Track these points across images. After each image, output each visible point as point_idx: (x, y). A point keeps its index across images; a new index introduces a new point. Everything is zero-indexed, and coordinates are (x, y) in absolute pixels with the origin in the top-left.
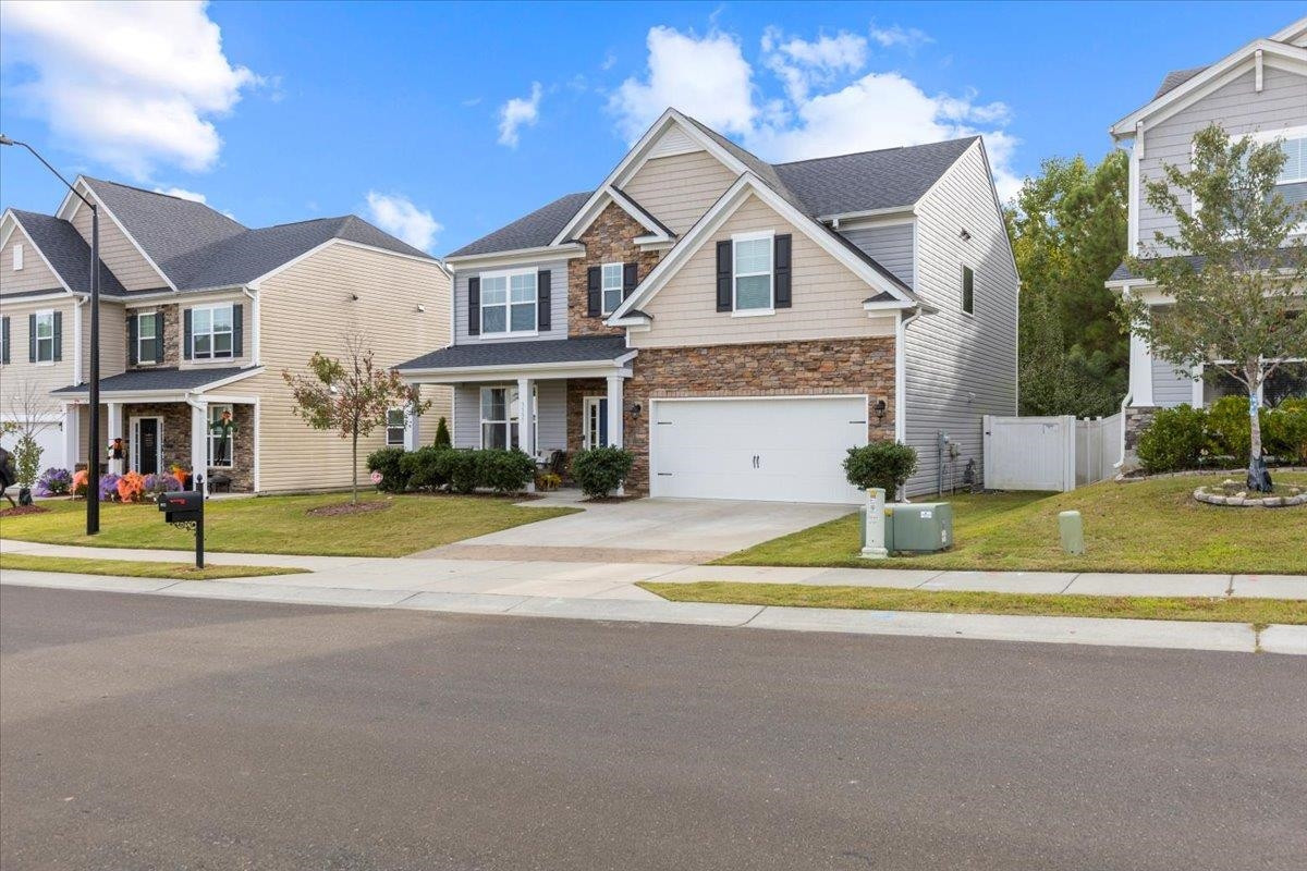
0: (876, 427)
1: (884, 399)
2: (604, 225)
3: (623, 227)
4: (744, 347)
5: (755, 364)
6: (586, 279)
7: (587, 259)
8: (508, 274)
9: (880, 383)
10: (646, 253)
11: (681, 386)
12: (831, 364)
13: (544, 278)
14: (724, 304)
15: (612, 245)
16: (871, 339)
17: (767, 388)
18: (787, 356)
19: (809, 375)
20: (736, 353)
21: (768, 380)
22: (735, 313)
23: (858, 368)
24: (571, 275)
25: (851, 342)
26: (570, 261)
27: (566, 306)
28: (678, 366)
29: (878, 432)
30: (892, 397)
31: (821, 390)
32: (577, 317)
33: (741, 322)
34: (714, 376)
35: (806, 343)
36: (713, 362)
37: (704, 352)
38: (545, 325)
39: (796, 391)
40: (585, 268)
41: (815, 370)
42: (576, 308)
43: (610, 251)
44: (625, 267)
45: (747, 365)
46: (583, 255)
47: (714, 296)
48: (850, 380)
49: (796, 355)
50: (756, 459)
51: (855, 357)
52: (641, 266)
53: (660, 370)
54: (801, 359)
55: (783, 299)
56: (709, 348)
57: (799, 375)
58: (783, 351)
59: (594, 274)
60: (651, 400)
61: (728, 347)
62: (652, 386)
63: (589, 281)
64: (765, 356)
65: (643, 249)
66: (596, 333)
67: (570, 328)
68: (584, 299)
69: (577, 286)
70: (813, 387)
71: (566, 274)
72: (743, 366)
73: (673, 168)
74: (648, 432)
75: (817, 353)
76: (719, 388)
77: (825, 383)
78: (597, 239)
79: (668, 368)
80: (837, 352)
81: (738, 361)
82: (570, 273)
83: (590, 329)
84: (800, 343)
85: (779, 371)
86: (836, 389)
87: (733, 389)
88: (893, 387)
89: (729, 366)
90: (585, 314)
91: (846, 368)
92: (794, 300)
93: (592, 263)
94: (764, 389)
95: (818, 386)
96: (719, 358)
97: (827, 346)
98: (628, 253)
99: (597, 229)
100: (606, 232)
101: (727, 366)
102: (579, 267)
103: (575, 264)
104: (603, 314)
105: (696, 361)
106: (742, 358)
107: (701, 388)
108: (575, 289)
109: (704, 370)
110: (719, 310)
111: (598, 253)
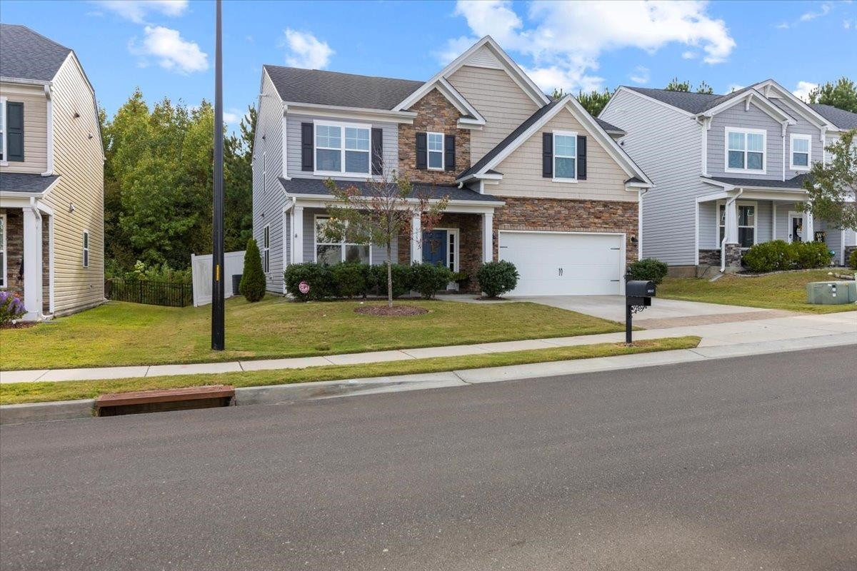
0: (630, 251)
1: (634, 236)
2: (428, 103)
3: (443, 108)
4: (560, 201)
5: (567, 212)
6: (415, 140)
7: (414, 126)
8: (343, 125)
9: (631, 228)
10: (462, 130)
11: (520, 222)
12: (608, 215)
13: (377, 135)
14: (547, 173)
15: (436, 119)
16: (629, 203)
17: (574, 227)
18: (584, 208)
19: (596, 220)
20: (555, 204)
21: (574, 222)
22: (555, 179)
23: (621, 218)
24: (401, 135)
25: (618, 203)
26: (400, 126)
27: (397, 158)
28: (519, 210)
29: (630, 254)
30: (637, 235)
31: (602, 230)
32: (407, 167)
33: (558, 185)
34: (542, 217)
35: (595, 202)
36: (542, 209)
37: (536, 202)
38: (378, 170)
39: (589, 230)
40: (413, 132)
41: (600, 218)
42: (406, 161)
43: (433, 123)
44: (447, 137)
45: (563, 212)
46: (412, 122)
47: (541, 167)
48: (617, 225)
49: (589, 208)
50: (561, 270)
51: (620, 212)
52: (457, 138)
53: (507, 211)
54: (592, 211)
55: (582, 175)
56: (539, 199)
57: (591, 220)
58: (582, 205)
59: (421, 138)
60: (499, 231)
61: (551, 200)
62: (500, 222)
63: (417, 143)
64: (572, 207)
65: (458, 127)
66: (422, 181)
67: (400, 175)
68: (413, 155)
69: (406, 144)
70: (598, 227)
71: (397, 134)
72: (559, 212)
73: (480, 76)
74: (497, 253)
75: (601, 208)
76: (545, 225)
77: (605, 226)
78: (423, 112)
79: (512, 211)
80: (611, 208)
81: (555, 209)
82: (399, 134)
83: (419, 178)
84: (592, 202)
85: (579, 217)
86: (610, 230)
87: (553, 226)
88: (637, 230)
89: (551, 212)
90: (413, 166)
91: (616, 218)
92: (588, 175)
93: (418, 130)
94: (571, 227)
95: (602, 227)
96: (545, 206)
97: (606, 204)
98: (448, 127)
99: (423, 106)
100: (430, 109)
101: (550, 212)
102: (407, 130)
103: (403, 127)
104: (429, 168)
105: (530, 208)
106: (559, 209)
107: (534, 225)
108: (404, 147)
109: (536, 214)
110: (544, 176)
111: (424, 123)
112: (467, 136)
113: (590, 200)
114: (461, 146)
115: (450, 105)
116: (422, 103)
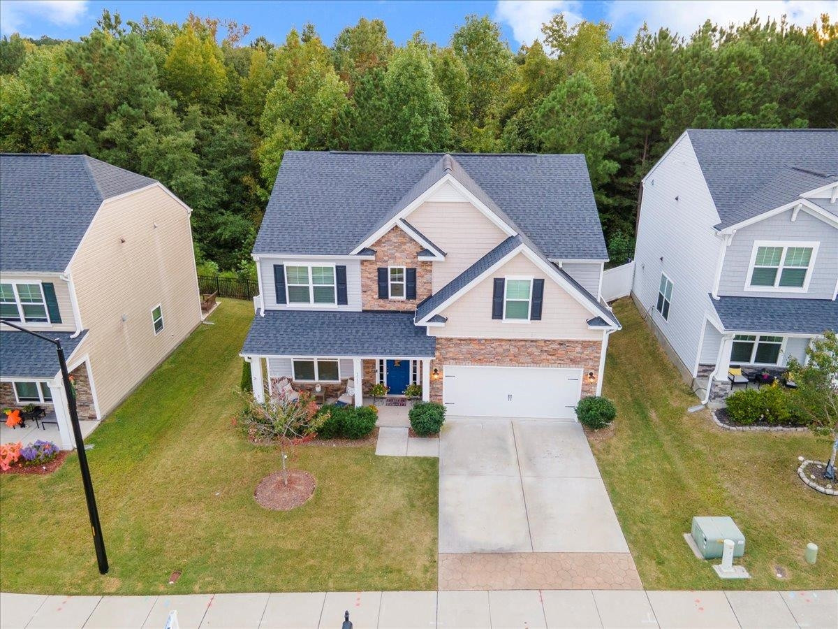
0: (587, 385)
1: (593, 371)
2: (389, 240)
3: (405, 244)
4: (509, 340)
5: (517, 350)
6: (377, 274)
7: (376, 261)
8: (310, 265)
9: (591, 364)
10: (423, 262)
11: (465, 359)
12: (563, 352)
13: (341, 271)
14: (497, 313)
15: (397, 254)
16: (588, 341)
17: (523, 363)
18: (537, 347)
19: (550, 357)
20: (504, 343)
21: (524, 359)
22: (505, 320)
23: (579, 355)
24: (363, 271)
25: (577, 342)
26: (363, 262)
27: (360, 290)
28: (464, 348)
29: (587, 388)
30: (597, 370)
31: (556, 365)
32: (369, 298)
33: (508, 326)
34: (489, 355)
35: (549, 341)
36: (489, 347)
37: (483, 342)
38: (343, 299)
39: (541, 365)
40: (375, 267)
41: (553, 355)
42: (368, 293)
43: (395, 258)
44: (408, 269)
45: (511, 350)
46: (374, 259)
47: (491, 310)
48: (573, 361)
49: (542, 346)
50: (510, 396)
51: (578, 350)
52: (418, 270)
53: (452, 350)
54: (546, 349)
55: (537, 314)
56: (486, 340)
57: (543, 357)
58: (534, 344)
59: (382, 272)
60: (444, 367)
61: (498, 340)
62: (446, 359)
63: (379, 276)
64: (522, 346)
65: (420, 260)
66: (384, 309)
67: (364, 305)
68: (375, 287)
69: (368, 278)
70: (552, 363)
71: (359, 270)
72: (508, 350)
73: (444, 210)
75: (556, 346)
76: (492, 362)
77: (560, 362)
78: (385, 249)
79: (458, 349)
80: (568, 346)
81: (504, 347)
82: (362, 269)
83: (381, 306)
84: (545, 341)
85: (530, 354)
86: (565, 365)
87: (501, 362)
88: (598, 365)
89: (500, 350)
90: (376, 296)
91: (572, 355)
92: (542, 317)
93: (380, 265)
94: (521, 363)
95: (555, 363)
96: (493, 345)
97: (561, 344)
98: (409, 261)
99: (384, 243)
100: (391, 245)
101: (498, 350)
102: (369, 266)
103: (365, 263)
104: (390, 297)
105: (477, 347)
106: (508, 347)
107: (480, 361)
108: (367, 280)
109: (482, 352)
110: (493, 318)
111: (386, 258)
112: (429, 268)
113: (542, 340)
114: (422, 277)
115: (412, 240)
116: (383, 241)
